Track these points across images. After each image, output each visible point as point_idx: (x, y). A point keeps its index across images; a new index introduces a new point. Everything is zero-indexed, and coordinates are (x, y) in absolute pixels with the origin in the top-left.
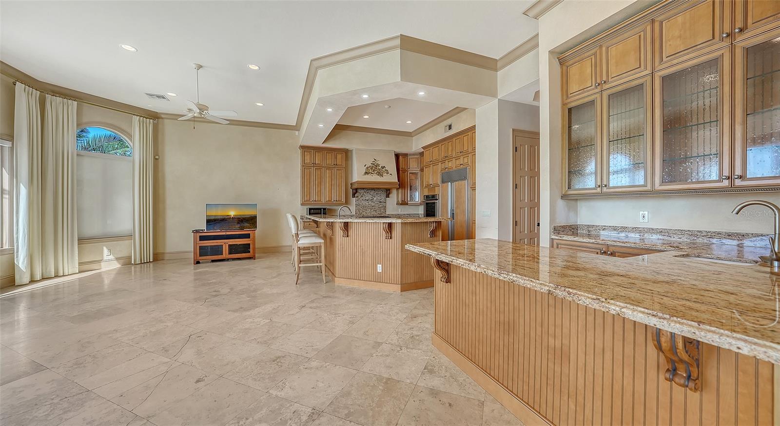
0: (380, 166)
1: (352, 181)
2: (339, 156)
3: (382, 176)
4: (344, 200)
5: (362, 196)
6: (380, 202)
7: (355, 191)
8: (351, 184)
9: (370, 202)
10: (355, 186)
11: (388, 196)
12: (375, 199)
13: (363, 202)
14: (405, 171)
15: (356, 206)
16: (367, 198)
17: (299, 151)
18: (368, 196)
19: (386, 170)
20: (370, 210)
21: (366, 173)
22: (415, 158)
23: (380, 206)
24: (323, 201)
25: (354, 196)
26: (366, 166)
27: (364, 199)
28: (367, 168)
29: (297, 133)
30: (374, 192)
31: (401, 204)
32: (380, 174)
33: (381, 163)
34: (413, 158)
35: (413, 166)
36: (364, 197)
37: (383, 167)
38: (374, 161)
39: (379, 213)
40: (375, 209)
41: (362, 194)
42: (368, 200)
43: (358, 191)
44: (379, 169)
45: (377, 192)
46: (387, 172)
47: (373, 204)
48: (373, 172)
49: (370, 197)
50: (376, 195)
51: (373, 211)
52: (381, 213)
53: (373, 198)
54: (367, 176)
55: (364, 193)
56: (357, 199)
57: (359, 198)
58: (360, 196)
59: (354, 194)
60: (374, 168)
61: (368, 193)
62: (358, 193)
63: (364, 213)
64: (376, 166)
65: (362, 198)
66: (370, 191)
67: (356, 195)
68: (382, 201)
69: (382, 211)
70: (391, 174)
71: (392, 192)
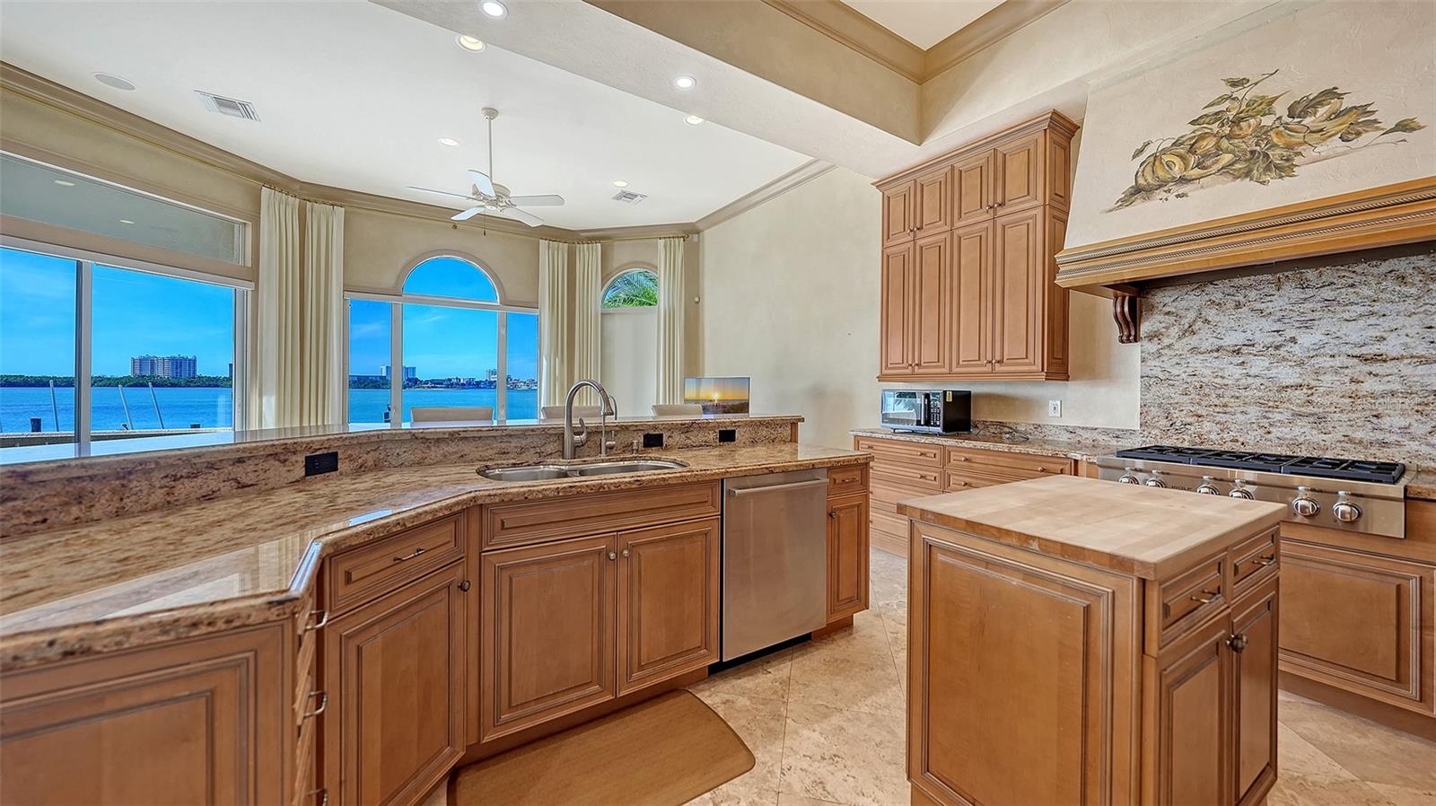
0: (1281, 109)
1: (1089, 248)
3: (1283, 169)
5: (1190, 331)
6: (1365, 359)
7: (1136, 305)
9: (1258, 365)
12: (1309, 339)
13: (1196, 362)
15: (1147, 388)
16: (1233, 339)
19: (1339, 114)
20: (1254, 411)
21: (1136, 190)
23: (1370, 385)
24: (947, 364)
25: (1131, 328)
26: (1150, 151)
27: (1206, 346)
28: (1155, 157)
30: (1297, 294)
32: (1264, 162)
36: (1205, 333)
37: (1304, 107)
38: (1227, 90)
39: (1359, 435)
40: (1310, 409)
41: (1191, 315)
42: (1238, 352)
43: (1167, 300)
44: (1261, 133)
45: (1327, 293)
46: (1357, 122)
47: (1288, 375)
48: (1197, 172)
49: (1260, 330)
50: (1316, 315)
51: (1288, 415)
52: (1379, 436)
53: (1289, 333)
54: (1140, 206)
55: (1211, 313)
56: (1152, 347)
57: (1166, 341)
58: (1174, 331)
59: (1130, 325)
60: (1208, 144)
61: (1238, 306)
62: (1167, 309)
63: (1207, 426)
64: (1237, 122)
65: (1193, 341)
66: (1253, 294)
67: (1145, 327)
68: (1392, 347)
69: (1394, 421)
70: (1402, 126)
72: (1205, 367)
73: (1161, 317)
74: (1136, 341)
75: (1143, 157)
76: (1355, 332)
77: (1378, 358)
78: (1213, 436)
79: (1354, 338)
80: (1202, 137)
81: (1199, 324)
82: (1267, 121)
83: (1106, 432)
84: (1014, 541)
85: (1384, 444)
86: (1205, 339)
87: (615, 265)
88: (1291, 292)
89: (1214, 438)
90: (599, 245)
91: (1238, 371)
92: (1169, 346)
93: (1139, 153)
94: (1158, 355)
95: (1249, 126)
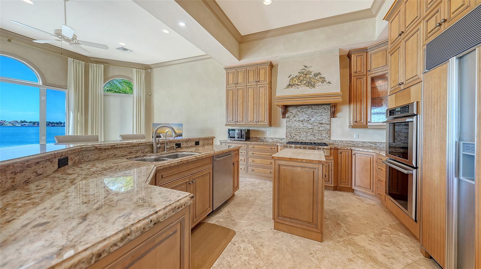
0: (313, 74)
2: (262, 72)
3: (314, 86)
4: (266, 121)
5: (294, 117)
6: (320, 124)
7: (285, 111)
9: (306, 124)
11: (333, 114)
12: (313, 119)
13: (295, 123)
14: (361, 76)
15: (287, 129)
16: (302, 119)
18: (303, 116)
19: (321, 78)
20: (305, 133)
21: (290, 85)
22: (381, 50)
23: (321, 129)
24: (245, 122)
26: (292, 77)
27: (297, 120)
28: (293, 78)
30: (311, 110)
31: (353, 127)
32: (310, 84)
33: (314, 70)
34: (378, 52)
35: (378, 66)
36: (297, 117)
37: (316, 75)
38: (304, 68)
39: (319, 138)
40: (313, 133)
41: (295, 113)
42: (302, 121)
43: (291, 109)
44: (310, 78)
45: (315, 111)
46: (323, 80)
47: (310, 126)
48: (300, 84)
49: (305, 117)
50: (314, 115)
51: (310, 134)
52: (322, 138)
53: (310, 118)
54: (290, 89)
55: (298, 113)
56: (288, 120)
57: (291, 118)
58: (292, 116)
59: (284, 114)
60: (301, 78)
61: (302, 112)
62: (290, 111)
63: (297, 137)
64: (306, 75)
65: (295, 119)
66: (305, 110)
67: (287, 115)
68: (323, 122)
69: (324, 135)
70: (329, 83)
71: (340, 111)
72: (297, 124)
73: (289, 113)
74: (285, 118)
75: (290, 78)
76: (319, 119)
78: (298, 139)
79: (319, 120)
80: (301, 76)
81: (296, 115)
82: (311, 76)
83: (279, 139)
84: (300, 161)
85: (323, 139)
86: (297, 118)
87: (111, 75)
88: (310, 110)
89: (299, 139)
90: (102, 66)
91: (302, 125)
92: (291, 120)
93: (290, 77)
94: (289, 121)
95: (308, 76)
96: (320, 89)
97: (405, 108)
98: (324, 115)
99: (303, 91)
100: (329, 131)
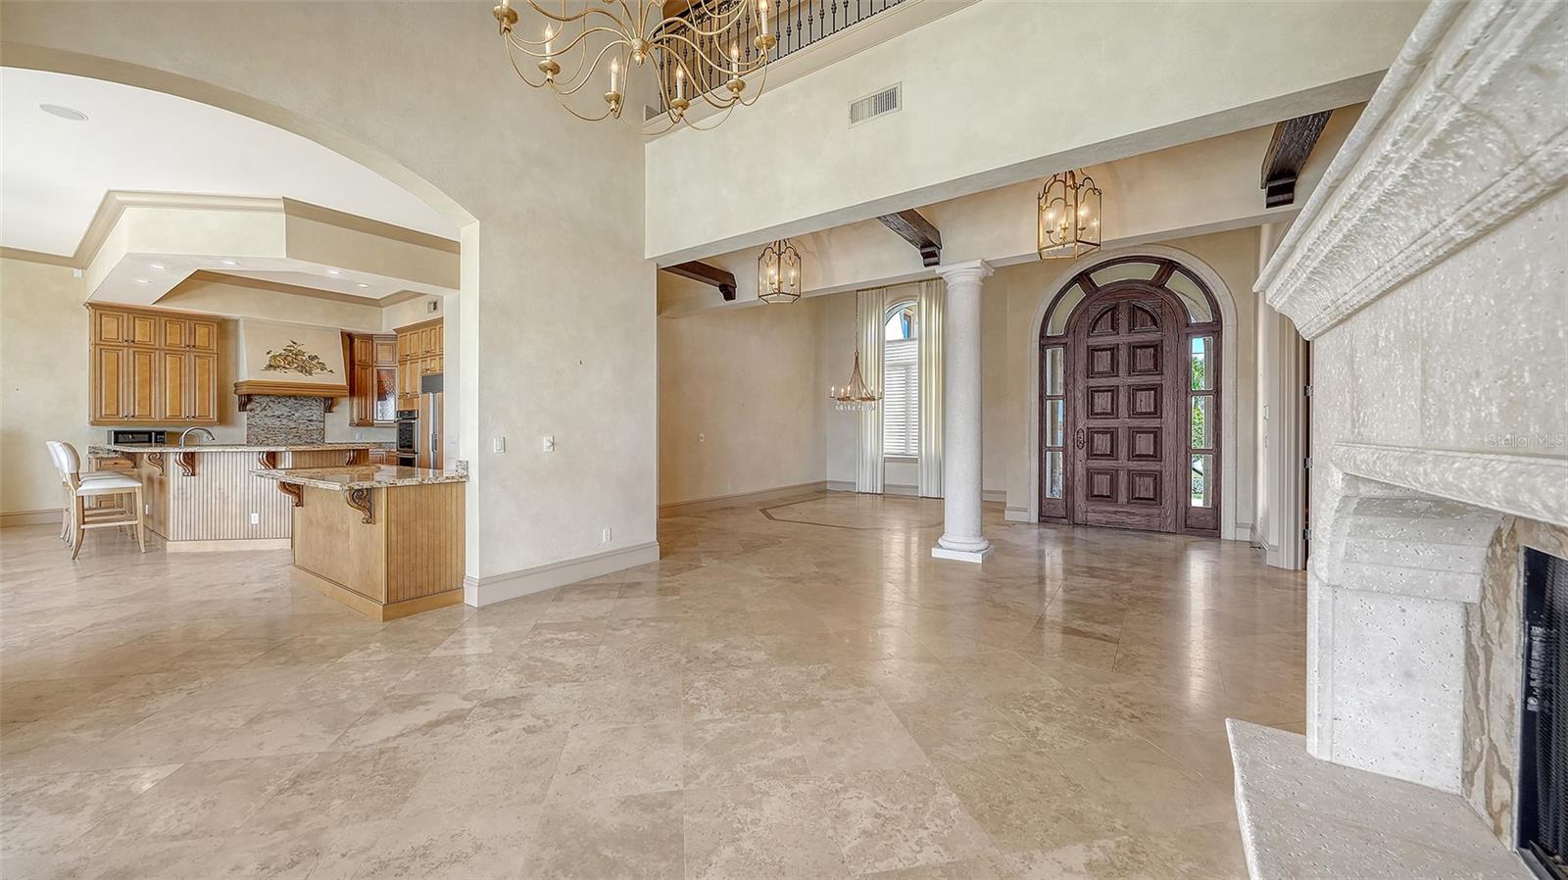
0: (306, 356)
1: (237, 378)
2: (201, 331)
3: (311, 374)
4: (213, 415)
5: (264, 409)
6: (310, 421)
7: (246, 401)
8: (236, 385)
9: (285, 421)
10: (244, 390)
11: (329, 409)
12: (298, 415)
13: (266, 420)
14: (365, 366)
15: (249, 428)
16: (277, 413)
17: (86, 315)
18: (280, 409)
19: (319, 364)
20: (284, 435)
21: (271, 366)
22: (389, 344)
23: (310, 427)
24: (156, 416)
25: (243, 407)
26: (272, 354)
27: (270, 415)
28: (274, 357)
29: (78, 273)
30: (295, 403)
31: (357, 425)
32: (304, 369)
33: (309, 349)
34: (385, 343)
35: (384, 357)
36: (268, 411)
37: (312, 358)
38: (292, 345)
40: (298, 435)
41: (265, 405)
43: (256, 401)
44: (304, 361)
46: (322, 367)
48: (287, 366)
49: (285, 411)
50: (301, 409)
53: (292, 412)
54: (271, 371)
55: (271, 404)
56: (252, 414)
57: (257, 412)
58: (259, 409)
59: (244, 405)
60: (290, 359)
62: (255, 403)
64: (296, 355)
65: (266, 413)
67: (248, 407)
68: (314, 418)
69: (315, 437)
70: (331, 371)
71: (337, 404)
73: (253, 405)
74: (245, 411)
76: (307, 413)
77: (312, 421)
79: (307, 415)
80: (287, 356)
82: (304, 358)
92: (257, 414)
93: (268, 353)
94: (254, 416)
95: (300, 357)
96: (317, 378)
97: (411, 412)
98: (316, 411)
99: (292, 377)
100: (322, 432)
